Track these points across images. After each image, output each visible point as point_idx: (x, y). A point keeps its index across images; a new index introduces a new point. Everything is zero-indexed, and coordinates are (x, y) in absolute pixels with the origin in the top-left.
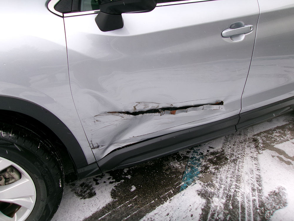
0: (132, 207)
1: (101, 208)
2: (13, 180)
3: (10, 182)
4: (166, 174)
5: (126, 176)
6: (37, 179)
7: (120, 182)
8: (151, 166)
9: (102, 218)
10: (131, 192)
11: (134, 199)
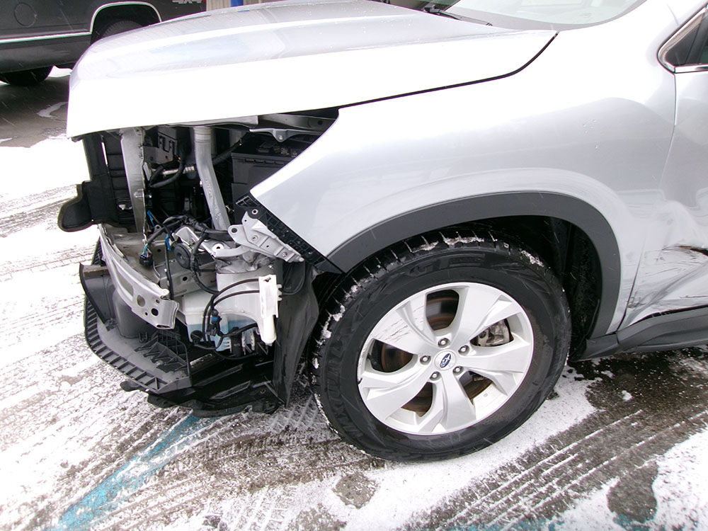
0: (639, 428)
1: (580, 420)
2: (500, 341)
3: (496, 342)
4: (681, 379)
5: (602, 372)
6: (544, 343)
7: (594, 381)
8: (643, 361)
9: (591, 437)
10: (625, 402)
11: (637, 416)
